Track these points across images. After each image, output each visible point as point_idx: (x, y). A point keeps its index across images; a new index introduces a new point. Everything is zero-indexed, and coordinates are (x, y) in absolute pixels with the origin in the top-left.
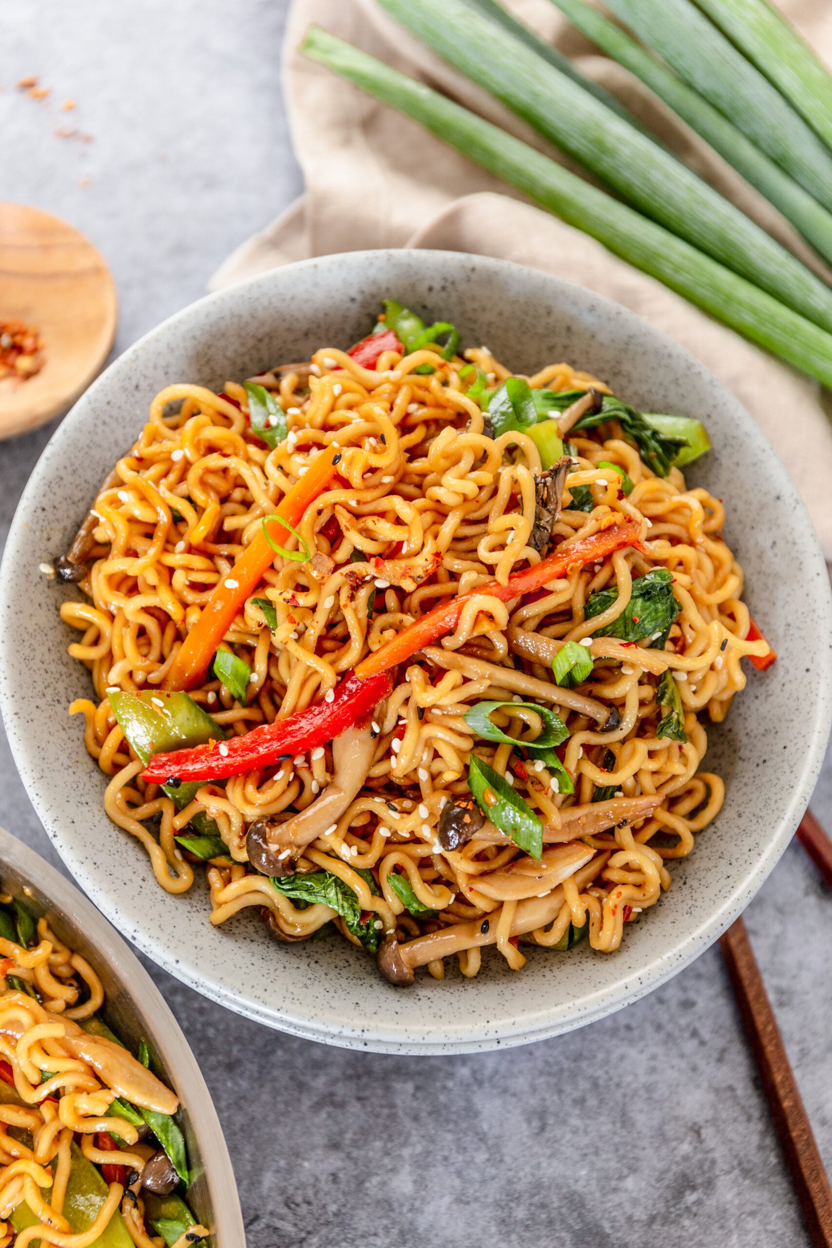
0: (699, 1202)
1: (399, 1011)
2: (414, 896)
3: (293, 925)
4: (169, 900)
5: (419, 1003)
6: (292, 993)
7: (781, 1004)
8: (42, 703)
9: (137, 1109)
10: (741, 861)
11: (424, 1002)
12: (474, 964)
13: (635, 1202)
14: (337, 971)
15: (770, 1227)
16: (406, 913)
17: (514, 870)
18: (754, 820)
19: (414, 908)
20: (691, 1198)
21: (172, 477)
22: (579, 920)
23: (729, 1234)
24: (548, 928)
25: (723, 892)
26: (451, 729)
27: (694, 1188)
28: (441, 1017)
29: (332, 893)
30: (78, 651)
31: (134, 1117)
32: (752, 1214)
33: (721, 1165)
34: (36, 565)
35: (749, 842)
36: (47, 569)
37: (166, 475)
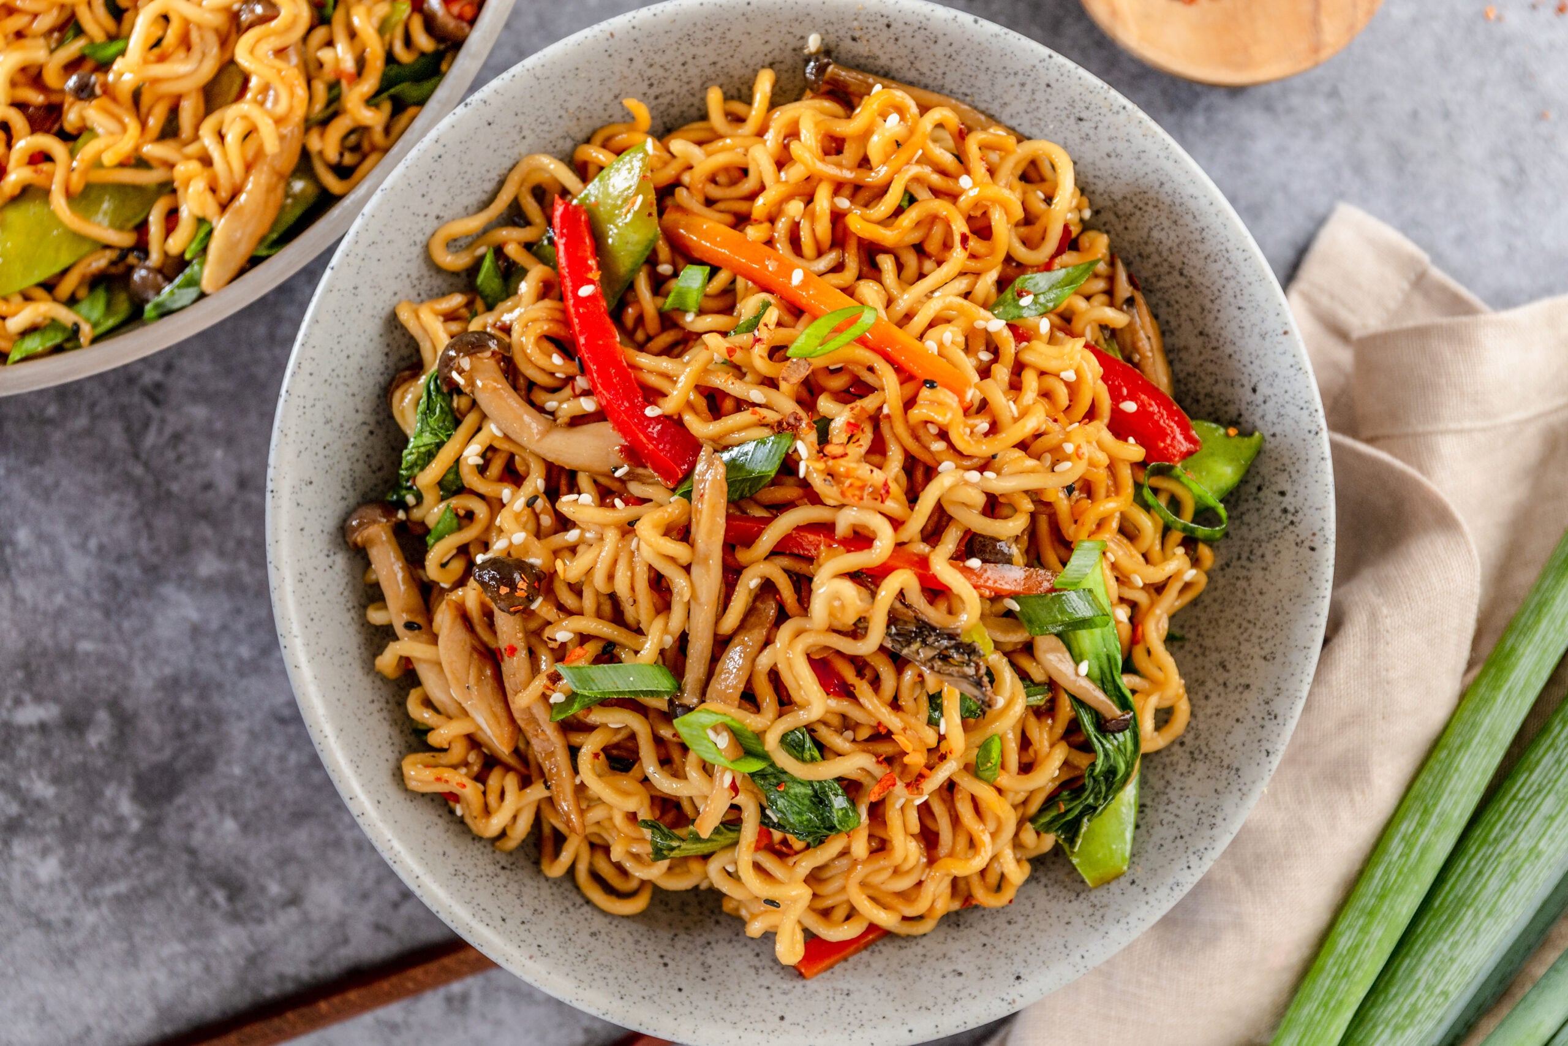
0: (215, 906)
1: (305, 532)
2: (440, 538)
3: (403, 398)
4: (417, 250)
5: (322, 556)
6: (313, 406)
7: (449, 1000)
8: (639, 63)
9: (204, 250)
10: (524, 935)
11: (323, 561)
12: (376, 617)
13: (209, 831)
14: (363, 457)
15: (194, 990)
16: (428, 531)
17: (475, 656)
18: (582, 952)
19: (430, 540)
20: (220, 896)
21: (936, 179)
22: (433, 739)
23: (183, 941)
24: (428, 703)
25: (483, 914)
26: (615, 562)
27: (231, 898)
28: (301, 581)
29: (428, 438)
30: (714, 98)
31: (195, 247)
32: (207, 969)
33: (259, 931)
34: (814, 28)
35: (551, 945)
36: (813, 43)
37: (944, 173)
